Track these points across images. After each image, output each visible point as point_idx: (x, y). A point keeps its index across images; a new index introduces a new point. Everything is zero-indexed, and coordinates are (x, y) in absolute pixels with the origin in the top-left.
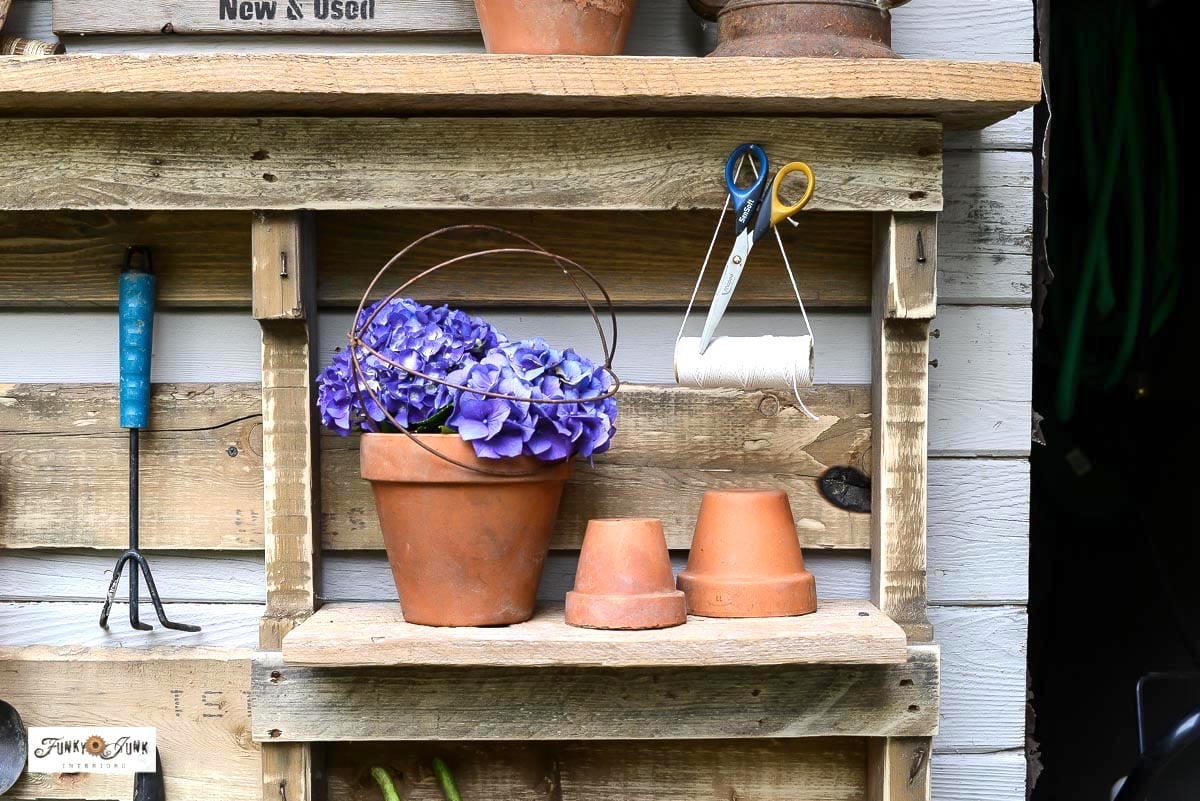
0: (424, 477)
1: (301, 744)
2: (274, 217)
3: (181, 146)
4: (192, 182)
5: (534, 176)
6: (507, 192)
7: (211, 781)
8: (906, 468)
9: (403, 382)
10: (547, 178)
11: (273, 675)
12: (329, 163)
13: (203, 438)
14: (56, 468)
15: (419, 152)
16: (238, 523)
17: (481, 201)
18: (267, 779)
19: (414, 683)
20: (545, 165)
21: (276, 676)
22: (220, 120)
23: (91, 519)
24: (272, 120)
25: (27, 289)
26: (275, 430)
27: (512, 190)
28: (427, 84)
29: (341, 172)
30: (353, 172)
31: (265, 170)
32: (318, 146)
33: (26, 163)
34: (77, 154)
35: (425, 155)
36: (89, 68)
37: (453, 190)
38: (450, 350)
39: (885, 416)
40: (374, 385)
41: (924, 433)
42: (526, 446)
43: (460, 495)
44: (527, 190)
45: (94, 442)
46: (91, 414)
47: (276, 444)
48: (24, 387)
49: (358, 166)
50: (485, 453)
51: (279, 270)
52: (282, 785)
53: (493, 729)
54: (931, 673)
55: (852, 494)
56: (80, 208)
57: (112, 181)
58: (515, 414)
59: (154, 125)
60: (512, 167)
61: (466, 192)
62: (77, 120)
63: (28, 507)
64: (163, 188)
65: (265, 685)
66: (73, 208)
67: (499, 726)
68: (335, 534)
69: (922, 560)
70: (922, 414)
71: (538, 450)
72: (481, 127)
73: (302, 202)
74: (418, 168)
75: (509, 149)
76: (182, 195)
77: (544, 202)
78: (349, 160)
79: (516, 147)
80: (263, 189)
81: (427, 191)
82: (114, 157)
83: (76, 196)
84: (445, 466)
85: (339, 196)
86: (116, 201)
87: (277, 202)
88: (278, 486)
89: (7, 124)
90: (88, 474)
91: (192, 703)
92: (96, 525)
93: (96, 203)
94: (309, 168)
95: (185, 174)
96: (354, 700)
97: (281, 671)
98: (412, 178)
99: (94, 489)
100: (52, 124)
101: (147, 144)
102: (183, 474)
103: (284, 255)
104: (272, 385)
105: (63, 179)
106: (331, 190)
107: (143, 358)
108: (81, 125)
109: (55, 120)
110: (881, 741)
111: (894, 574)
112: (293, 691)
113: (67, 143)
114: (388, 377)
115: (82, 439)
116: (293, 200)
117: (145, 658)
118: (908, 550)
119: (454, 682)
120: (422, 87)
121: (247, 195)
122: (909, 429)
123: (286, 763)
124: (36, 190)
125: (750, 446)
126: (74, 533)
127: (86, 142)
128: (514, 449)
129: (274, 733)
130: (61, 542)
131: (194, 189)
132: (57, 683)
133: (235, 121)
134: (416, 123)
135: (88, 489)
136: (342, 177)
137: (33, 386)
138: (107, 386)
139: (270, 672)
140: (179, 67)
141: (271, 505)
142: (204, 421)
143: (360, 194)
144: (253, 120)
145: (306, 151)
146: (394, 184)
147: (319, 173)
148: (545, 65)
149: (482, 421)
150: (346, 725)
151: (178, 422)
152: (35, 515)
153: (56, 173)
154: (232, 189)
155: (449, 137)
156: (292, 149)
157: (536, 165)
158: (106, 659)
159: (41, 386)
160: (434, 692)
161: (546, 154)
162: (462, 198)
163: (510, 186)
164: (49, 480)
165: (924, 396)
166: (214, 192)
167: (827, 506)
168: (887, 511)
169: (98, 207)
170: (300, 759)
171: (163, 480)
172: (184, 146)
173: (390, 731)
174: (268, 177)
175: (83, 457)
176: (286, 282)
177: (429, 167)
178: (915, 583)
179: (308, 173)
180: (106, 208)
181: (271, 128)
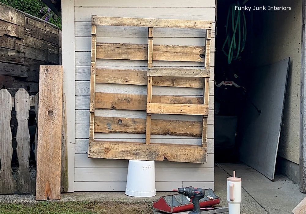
1: (151, 76)
3: (143, 21)
7: (140, 82)
8: (208, 53)
16: (144, 57)
21: (150, 70)
26: (149, 48)
30: (159, 24)
35: (165, 22)
39: (206, 49)
41: (210, 50)
46: (130, 46)
51: (151, 33)
52: (149, 80)
54: (210, 71)
55: (203, 57)
57: (136, 24)
64: (141, 25)
69: (209, 62)
70: (210, 48)
81: (165, 26)
82: (137, 21)
88: (149, 53)
92: (131, 57)
94: (155, 23)
95: (143, 23)
96: (157, 72)
98: (164, 24)
101: (140, 20)
102: (139, 53)
103: (152, 31)
105: (132, 23)
106: (157, 25)
110: (205, 78)
111: (206, 63)
113: (132, 20)
115: (129, 49)
116: (153, 26)
117: (134, 70)
118: (208, 61)
121: (149, 26)
122: (208, 50)
123: (150, 78)
124: (129, 24)
125: (193, 52)
126: (128, 58)
129: (149, 75)
131: (144, 25)
137: (124, 44)
138: (132, 44)
142: (141, 47)
143: (159, 26)
144: (150, 19)
146: (162, 25)
150: (156, 74)
151: (139, 47)
154: (147, 25)
156: (153, 21)
165: (210, 47)
167: (200, 58)
168: (206, 57)
174: (151, 24)
178: (208, 64)
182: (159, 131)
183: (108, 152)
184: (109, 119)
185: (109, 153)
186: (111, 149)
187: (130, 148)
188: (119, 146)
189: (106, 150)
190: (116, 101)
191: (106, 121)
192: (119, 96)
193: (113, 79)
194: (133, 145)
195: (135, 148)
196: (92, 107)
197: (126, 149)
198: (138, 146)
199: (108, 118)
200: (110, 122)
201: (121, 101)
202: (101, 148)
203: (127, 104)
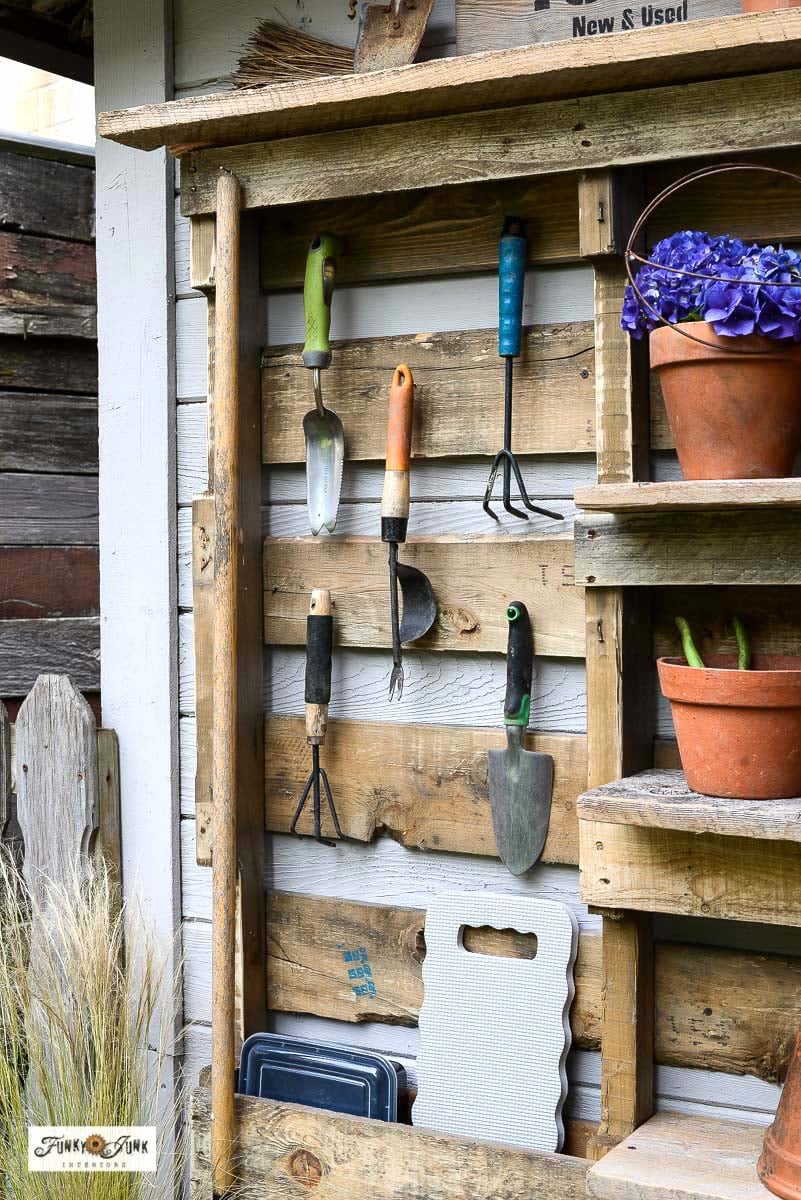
0: (681, 357)
1: (613, 590)
2: (593, 175)
3: (523, 127)
4: (531, 154)
5: (785, 119)
6: (764, 134)
7: (567, 637)
9: (675, 288)
10: (796, 119)
11: (590, 533)
12: (629, 127)
13: (563, 365)
14: (460, 395)
15: (696, 110)
16: (588, 431)
17: (744, 143)
18: (589, 619)
19: (695, 538)
20: (793, 109)
21: (593, 533)
22: (550, 104)
23: (484, 432)
24: (587, 99)
25: (440, 260)
26: (604, 347)
27: (769, 132)
28: (681, 46)
29: (637, 133)
30: (646, 133)
31: (583, 138)
32: (620, 115)
33: (418, 153)
34: (452, 142)
35: (700, 111)
36: (445, 69)
37: (722, 138)
38: (713, 262)
40: (655, 293)
42: (757, 327)
43: (711, 371)
44: (779, 131)
45: (486, 372)
46: (484, 351)
47: (605, 357)
48: (439, 335)
49: (651, 126)
50: (724, 332)
51: (598, 216)
52: (600, 624)
53: (754, 575)
56: (455, 182)
57: (476, 159)
58: (747, 300)
59: (506, 114)
60: (767, 113)
61: (733, 137)
62: (452, 117)
63: (440, 426)
64: (512, 160)
65: (584, 541)
66: (450, 183)
67: (760, 573)
68: (661, 436)
71: (767, 330)
72: (743, 85)
73: (610, 160)
74: (695, 123)
75: (764, 99)
76: (525, 164)
77: (794, 139)
78: (644, 123)
79: (770, 97)
80: (581, 152)
81: (702, 141)
82: (479, 141)
83: (451, 174)
84: (696, 347)
85: (637, 152)
86: (479, 174)
87: (591, 162)
88: (606, 391)
89: (407, 126)
90: (483, 399)
91: (555, 574)
92: (488, 436)
93: (465, 177)
94: (614, 133)
95: (527, 148)
96: (650, 551)
97: (595, 529)
98: (690, 131)
99: (488, 409)
100: (436, 122)
101: (499, 129)
102: (549, 394)
103: (601, 205)
104: (601, 312)
105: (444, 161)
106: (631, 148)
107: (517, 303)
108: (456, 120)
109: (439, 119)
112: (605, 545)
113: (446, 135)
114: (663, 286)
115: (478, 371)
116: (603, 159)
117: (521, 540)
119: (725, 537)
120: (676, 49)
121: (570, 159)
123: (602, 605)
124: (426, 173)
126: (471, 443)
127: (459, 132)
128: (748, 329)
129: (591, 579)
130: (464, 451)
131: (533, 158)
132: (459, 560)
133: (561, 103)
134: (693, 87)
135: (482, 409)
136: (639, 137)
137: (444, 333)
138: (491, 330)
139: (587, 530)
140: (504, 59)
141: (601, 407)
142: (564, 351)
143: (653, 149)
144: (574, 101)
145: (612, 120)
146: (677, 138)
147: (622, 135)
148: (769, 18)
149: (722, 308)
150: (643, 572)
151: (546, 353)
152: (445, 431)
153: (440, 158)
154: (560, 155)
155: (718, 95)
156: (603, 119)
157: (788, 109)
158: (494, 541)
159: (451, 333)
160: (709, 545)
161: (794, 99)
162: (729, 143)
163: (766, 129)
164: (455, 404)
166: (547, 159)
169: (468, 180)
170: (614, 602)
171: (534, 399)
172: (525, 127)
173: (676, 577)
174: (586, 144)
175: (478, 385)
176: (603, 226)
177: (704, 121)
179: (613, 137)
180: (472, 180)
181: (586, 105)
182: (727, 1049)
183: (312, 1183)
184: (357, 918)
185: (319, 1188)
186: (333, 1165)
187: (458, 1176)
188: (382, 1151)
189: (298, 1165)
190: (400, 786)
191: (338, 935)
192: (419, 746)
193: (372, 611)
194: (479, 1161)
195: (496, 1183)
196: (209, 831)
197: (436, 1182)
198: (519, 1174)
199: (347, 913)
200: (366, 943)
201: (430, 785)
202: (267, 1148)
203: (471, 807)
